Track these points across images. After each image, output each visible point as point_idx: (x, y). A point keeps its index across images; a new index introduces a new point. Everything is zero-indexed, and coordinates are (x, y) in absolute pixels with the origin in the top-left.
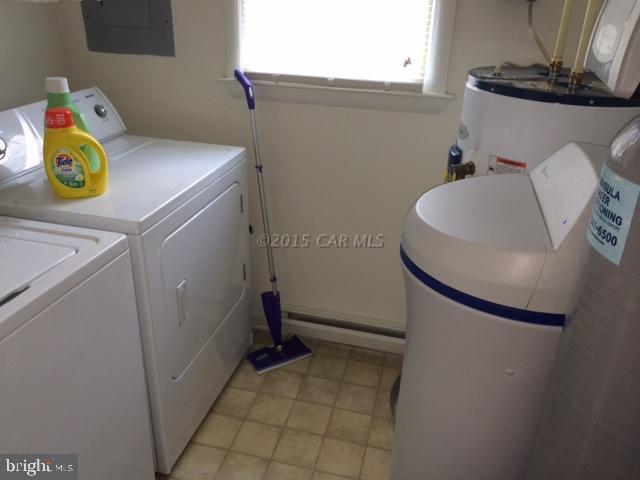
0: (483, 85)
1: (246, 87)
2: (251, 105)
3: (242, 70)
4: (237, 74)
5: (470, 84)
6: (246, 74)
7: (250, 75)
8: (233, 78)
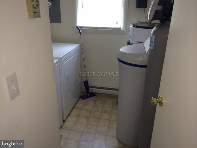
0: (134, 26)
1: (79, 30)
2: (81, 34)
3: (78, 26)
4: (77, 27)
5: (131, 26)
6: (79, 27)
7: (80, 27)
8: (76, 28)
